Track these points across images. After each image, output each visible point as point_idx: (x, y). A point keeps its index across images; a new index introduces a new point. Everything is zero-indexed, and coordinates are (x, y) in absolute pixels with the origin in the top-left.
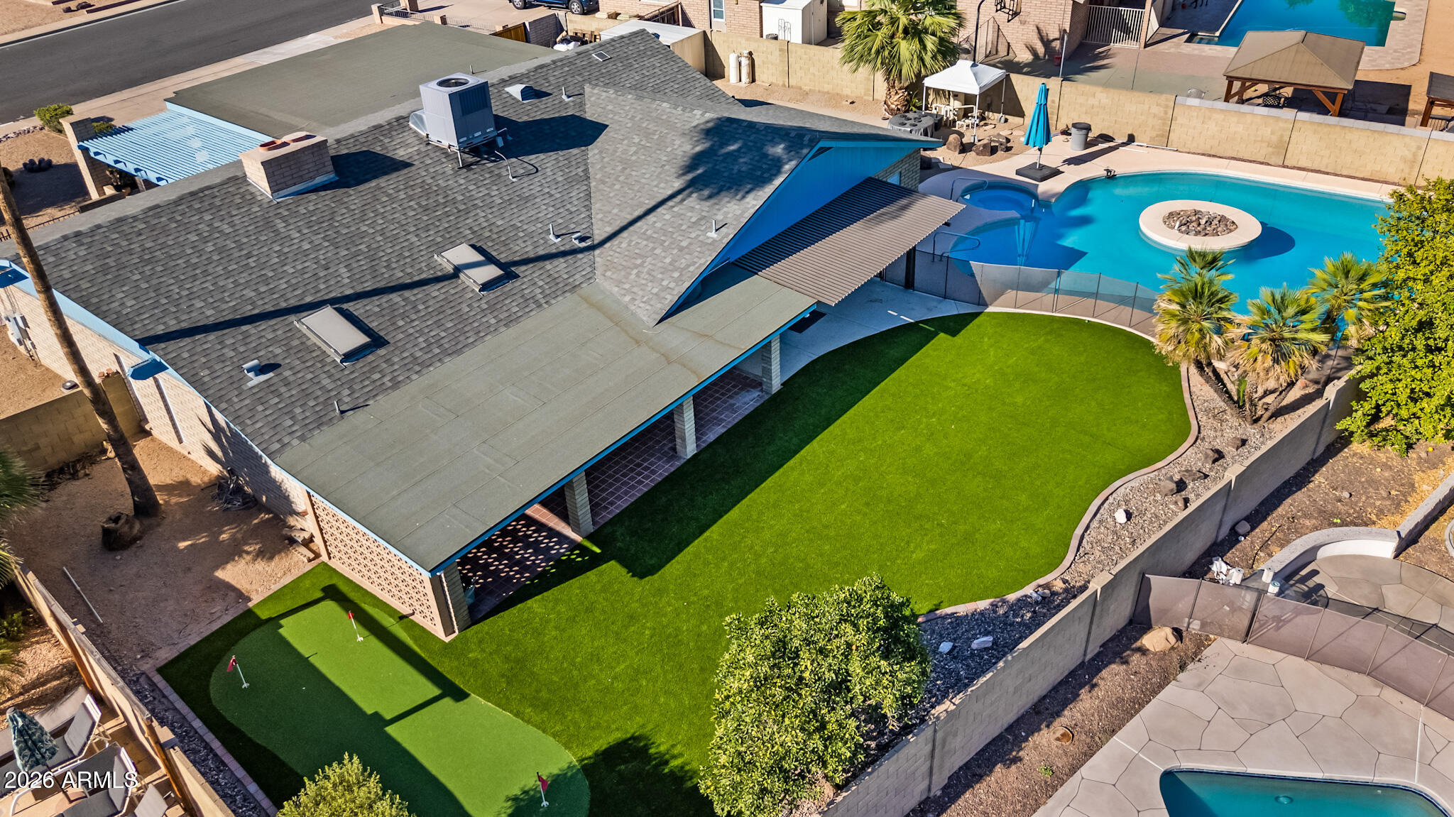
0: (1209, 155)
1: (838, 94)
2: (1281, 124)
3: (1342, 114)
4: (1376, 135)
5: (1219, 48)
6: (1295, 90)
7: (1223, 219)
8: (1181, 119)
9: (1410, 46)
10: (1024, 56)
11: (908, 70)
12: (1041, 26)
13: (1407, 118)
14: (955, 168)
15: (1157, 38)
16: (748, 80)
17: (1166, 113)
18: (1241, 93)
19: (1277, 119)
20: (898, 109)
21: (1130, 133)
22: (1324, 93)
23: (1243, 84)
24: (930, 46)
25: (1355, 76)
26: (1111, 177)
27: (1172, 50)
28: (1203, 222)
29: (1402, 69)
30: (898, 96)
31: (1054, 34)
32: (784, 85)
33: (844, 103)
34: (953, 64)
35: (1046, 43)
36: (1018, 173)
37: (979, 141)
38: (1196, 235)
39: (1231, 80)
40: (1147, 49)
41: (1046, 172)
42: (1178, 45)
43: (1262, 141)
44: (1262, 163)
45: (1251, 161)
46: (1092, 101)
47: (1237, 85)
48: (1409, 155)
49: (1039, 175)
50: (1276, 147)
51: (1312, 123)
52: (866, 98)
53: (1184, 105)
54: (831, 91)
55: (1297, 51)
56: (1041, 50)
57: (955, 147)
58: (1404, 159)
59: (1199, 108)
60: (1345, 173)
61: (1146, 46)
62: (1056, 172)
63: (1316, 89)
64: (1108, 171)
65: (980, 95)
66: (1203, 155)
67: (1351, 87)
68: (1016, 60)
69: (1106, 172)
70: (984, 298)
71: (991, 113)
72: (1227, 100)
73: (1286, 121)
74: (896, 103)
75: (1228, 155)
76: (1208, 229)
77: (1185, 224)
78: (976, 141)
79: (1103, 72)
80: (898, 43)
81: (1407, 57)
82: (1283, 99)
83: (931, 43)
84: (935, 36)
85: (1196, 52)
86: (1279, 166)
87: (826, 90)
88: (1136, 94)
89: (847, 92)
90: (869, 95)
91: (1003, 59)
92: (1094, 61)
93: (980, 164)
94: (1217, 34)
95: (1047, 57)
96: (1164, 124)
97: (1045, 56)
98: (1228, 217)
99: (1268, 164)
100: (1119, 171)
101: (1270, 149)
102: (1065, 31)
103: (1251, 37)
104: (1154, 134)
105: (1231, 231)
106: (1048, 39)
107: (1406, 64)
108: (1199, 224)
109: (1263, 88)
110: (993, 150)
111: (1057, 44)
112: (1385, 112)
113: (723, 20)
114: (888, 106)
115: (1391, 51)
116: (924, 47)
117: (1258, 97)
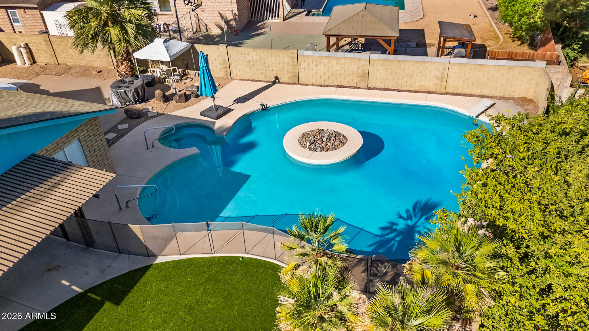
0: (324, 86)
1: (91, 67)
2: (362, 63)
3: (396, 52)
4: (418, 64)
5: (323, 18)
6: (365, 39)
7: (337, 135)
8: (303, 65)
9: (417, 8)
10: (216, 31)
11: (120, 48)
12: (222, 12)
13: (428, 49)
14: (159, 115)
15: (290, 15)
16: (29, 63)
17: (293, 62)
18: (336, 43)
19: (359, 59)
20: (127, 74)
21: (275, 76)
22: (384, 40)
23: (337, 39)
24: (130, 31)
25: (398, 27)
26: (265, 109)
27: (299, 21)
28: (324, 139)
29: (417, 21)
30: (124, 66)
31: (230, 17)
32: (55, 64)
33: (94, 72)
34: (152, 41)
35: (227, 22)
36: (202, 114)
37: (180, 91)
38: (321, 151)
39: (328, 37)
40: (285, 21)
41: (220, 111)
42: (302, 18)
43: (353, 74)
44: (355, 88)
45: (349, 87)
46: (248, 58)
47: (333, 40)
48: (440, 75)
49: (215, 114)
50: (362, 77)
51: (380, 60)
52: (110, 67)
53: (303, 56)
54: (86, 65)
55: (363, 15)
56: (225, 27)
57: (160, 98)
58: (437, 77)
59: (312, 57)
60: (404, 89)
61: (284, 20)
62: (228, 111)
63: (378, 38)
64: (262, 105)
65: (171, 61)
66: (321, 86)
67: (398, 35)
68: (212, 34)
69: (261, 106)
70: (151, 251)
71: (189, 71)
72: (328, 50)
73: (365, 60)
74: (124, 70)
75: (335, 84)
76: (329, 144)
77: (313, 143)
78: (177, 92)
79: (261, 37)
80: (109, 30)
81: (417, 14)
82: (360, 45)
83: (130, 29)
84: (133, 23)
85: (311, 21)
86: (366, 89)
87: (83, 65)
88: (274, 51)
89: (96, 64)
90: (111, 66)
91: (204, 34)
92: (256, 31)
93: (178, 110)
94: (321, 10)
95: (229, 31)
96: (294, 68)
97: (228, 30)
98: (340, 132)
99: (359, 88)
100: (270, 104)
101: (359, 79)
102: (235, 14)
103: (336, 9)
104: (290, 75)
105: (344, 144)
106: (227, 20)
107: (418, 18)
108: (323, 141)
109: (349, 40)
110: (187, 98)
111: (233, 23)
112: (415, 46)
113: (20, 24)
114: (120, 73)
115: (409, 12)
116: (127, 32)
117: (347, 44)
